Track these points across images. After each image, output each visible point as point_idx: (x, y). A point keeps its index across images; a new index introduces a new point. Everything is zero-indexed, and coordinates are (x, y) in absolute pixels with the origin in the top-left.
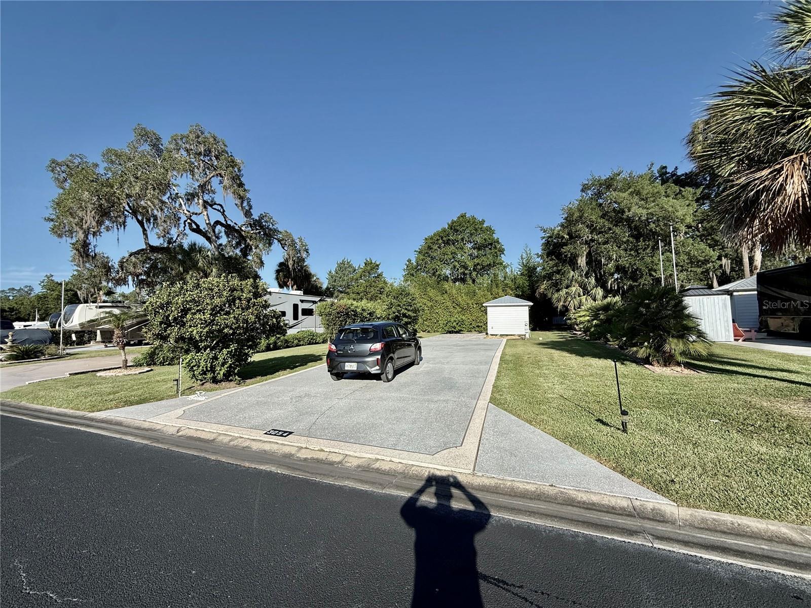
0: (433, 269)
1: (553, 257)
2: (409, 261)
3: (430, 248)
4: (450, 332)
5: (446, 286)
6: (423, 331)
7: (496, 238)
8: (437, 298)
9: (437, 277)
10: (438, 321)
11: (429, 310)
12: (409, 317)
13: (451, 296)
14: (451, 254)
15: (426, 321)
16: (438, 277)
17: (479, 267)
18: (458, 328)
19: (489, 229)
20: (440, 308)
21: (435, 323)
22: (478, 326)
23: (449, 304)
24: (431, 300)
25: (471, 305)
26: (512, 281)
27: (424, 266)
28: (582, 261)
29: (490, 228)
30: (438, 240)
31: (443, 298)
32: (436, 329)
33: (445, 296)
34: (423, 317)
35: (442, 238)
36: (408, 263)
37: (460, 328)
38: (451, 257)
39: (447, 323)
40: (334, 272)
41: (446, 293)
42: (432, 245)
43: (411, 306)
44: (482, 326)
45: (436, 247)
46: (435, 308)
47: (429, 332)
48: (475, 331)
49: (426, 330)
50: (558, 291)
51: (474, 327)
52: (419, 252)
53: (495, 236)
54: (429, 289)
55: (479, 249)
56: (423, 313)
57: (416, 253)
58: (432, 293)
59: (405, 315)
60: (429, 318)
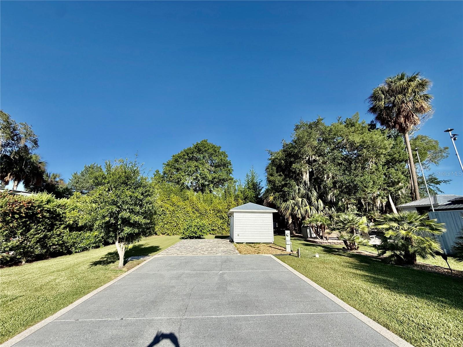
0: (178, 178)
1: (281, 173)
2: (157, 172)
3: (177, 161)
4: (191, 238)
5: (189, 193)
6: (163, 234)
7: (228, 160)
8: (179, 204)
9: (180, 185)
10: (177, 224)
11: (170, 214)
12: (134, 225)
13: (192, 202)
14: (195, 167)
15: (166, 224)
16: (182, 185)
17: (216, 180)
18: (199, 233)
19: (224, 154)
20: (181, 213)
21: (175, 226)
22: (213, 230)
23: (189, 209)
24: (173, 205)
25: (208, 210)
26: (242, 192)
27: (170, 176)
28: (306, 177)
29: (224, 152)
30: (184, 155)
31: (184, 204)
32: (175, 232)
33: (187, 202)
34: (164, 220)
35: (188, 154)
36: (156, 173)
37: (200, 233)
38: (194, 169)
39: (188, 228)
40: (79, 174)
41: (188, 199)
42: (178, 158)
43: (141, 206)
44: (216, 230)
45: (181, 161)
46: (176, 212)
47: (168, 235)
48: (210, 234)
49: (166, 233)
50: (285, 201)
51: (209, 230)
52: (167, 165)
53: (228, 159)
54: (172, 195)
55: (216, 167)
56: (165, 217)
57: (164, 165)
58: (175, 198)
59: (126, 222)
60: (169, 221)
